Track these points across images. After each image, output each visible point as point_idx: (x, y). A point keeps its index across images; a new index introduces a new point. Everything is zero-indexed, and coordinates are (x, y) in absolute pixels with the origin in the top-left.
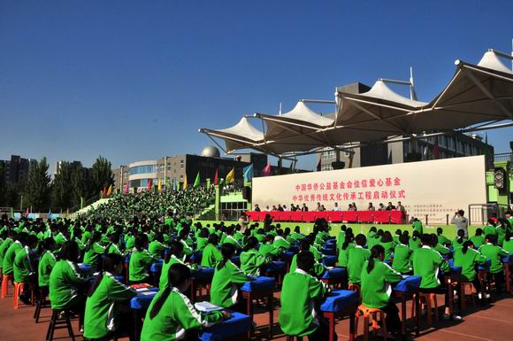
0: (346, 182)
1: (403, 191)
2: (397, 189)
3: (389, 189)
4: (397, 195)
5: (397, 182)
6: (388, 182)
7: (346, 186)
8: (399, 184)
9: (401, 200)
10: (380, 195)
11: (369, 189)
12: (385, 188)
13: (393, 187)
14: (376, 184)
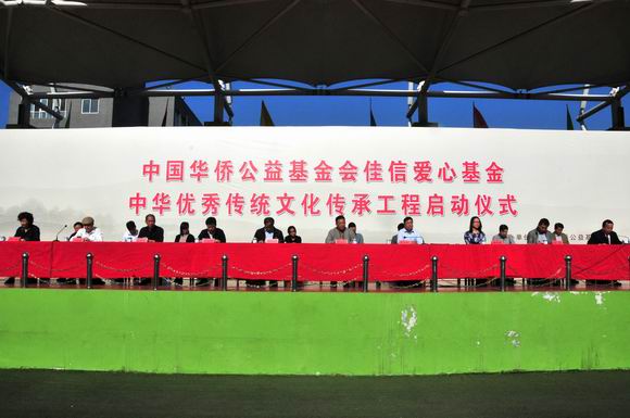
0: (336, 164)
1: (510, 199)
2: (496, 192)
3: (472, 192)
4: (495, 207)
5: (495, 174)
6: (471, 173)
7: (335, 175)
8: (499, 181)
9: (507, 219)
10: (447, 205)
11: (411, 186)
12: (459, 187)
13: (483, 187)
14: (434, 175)
